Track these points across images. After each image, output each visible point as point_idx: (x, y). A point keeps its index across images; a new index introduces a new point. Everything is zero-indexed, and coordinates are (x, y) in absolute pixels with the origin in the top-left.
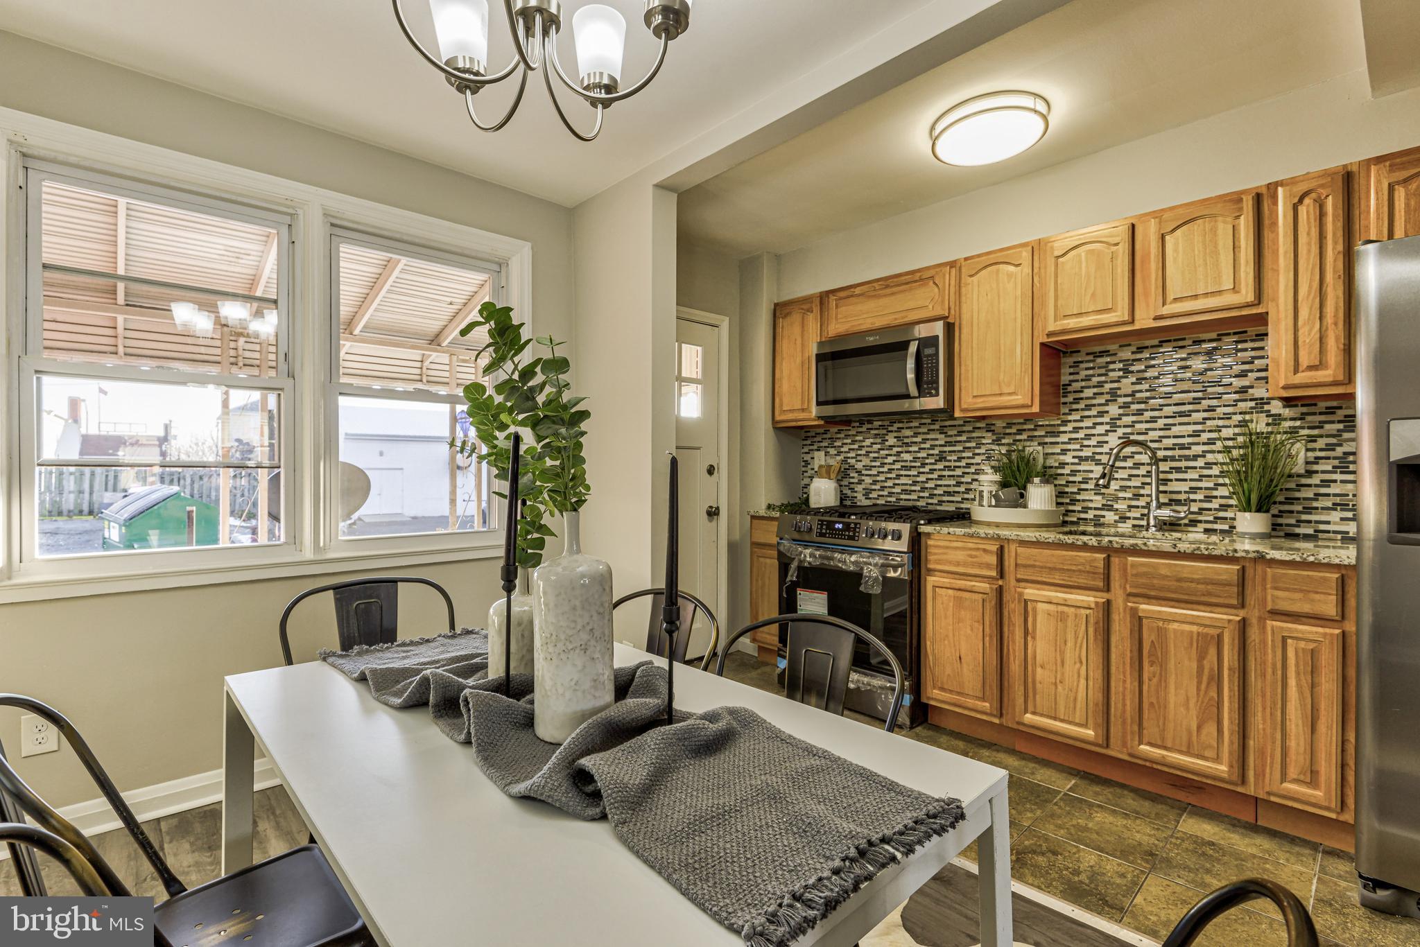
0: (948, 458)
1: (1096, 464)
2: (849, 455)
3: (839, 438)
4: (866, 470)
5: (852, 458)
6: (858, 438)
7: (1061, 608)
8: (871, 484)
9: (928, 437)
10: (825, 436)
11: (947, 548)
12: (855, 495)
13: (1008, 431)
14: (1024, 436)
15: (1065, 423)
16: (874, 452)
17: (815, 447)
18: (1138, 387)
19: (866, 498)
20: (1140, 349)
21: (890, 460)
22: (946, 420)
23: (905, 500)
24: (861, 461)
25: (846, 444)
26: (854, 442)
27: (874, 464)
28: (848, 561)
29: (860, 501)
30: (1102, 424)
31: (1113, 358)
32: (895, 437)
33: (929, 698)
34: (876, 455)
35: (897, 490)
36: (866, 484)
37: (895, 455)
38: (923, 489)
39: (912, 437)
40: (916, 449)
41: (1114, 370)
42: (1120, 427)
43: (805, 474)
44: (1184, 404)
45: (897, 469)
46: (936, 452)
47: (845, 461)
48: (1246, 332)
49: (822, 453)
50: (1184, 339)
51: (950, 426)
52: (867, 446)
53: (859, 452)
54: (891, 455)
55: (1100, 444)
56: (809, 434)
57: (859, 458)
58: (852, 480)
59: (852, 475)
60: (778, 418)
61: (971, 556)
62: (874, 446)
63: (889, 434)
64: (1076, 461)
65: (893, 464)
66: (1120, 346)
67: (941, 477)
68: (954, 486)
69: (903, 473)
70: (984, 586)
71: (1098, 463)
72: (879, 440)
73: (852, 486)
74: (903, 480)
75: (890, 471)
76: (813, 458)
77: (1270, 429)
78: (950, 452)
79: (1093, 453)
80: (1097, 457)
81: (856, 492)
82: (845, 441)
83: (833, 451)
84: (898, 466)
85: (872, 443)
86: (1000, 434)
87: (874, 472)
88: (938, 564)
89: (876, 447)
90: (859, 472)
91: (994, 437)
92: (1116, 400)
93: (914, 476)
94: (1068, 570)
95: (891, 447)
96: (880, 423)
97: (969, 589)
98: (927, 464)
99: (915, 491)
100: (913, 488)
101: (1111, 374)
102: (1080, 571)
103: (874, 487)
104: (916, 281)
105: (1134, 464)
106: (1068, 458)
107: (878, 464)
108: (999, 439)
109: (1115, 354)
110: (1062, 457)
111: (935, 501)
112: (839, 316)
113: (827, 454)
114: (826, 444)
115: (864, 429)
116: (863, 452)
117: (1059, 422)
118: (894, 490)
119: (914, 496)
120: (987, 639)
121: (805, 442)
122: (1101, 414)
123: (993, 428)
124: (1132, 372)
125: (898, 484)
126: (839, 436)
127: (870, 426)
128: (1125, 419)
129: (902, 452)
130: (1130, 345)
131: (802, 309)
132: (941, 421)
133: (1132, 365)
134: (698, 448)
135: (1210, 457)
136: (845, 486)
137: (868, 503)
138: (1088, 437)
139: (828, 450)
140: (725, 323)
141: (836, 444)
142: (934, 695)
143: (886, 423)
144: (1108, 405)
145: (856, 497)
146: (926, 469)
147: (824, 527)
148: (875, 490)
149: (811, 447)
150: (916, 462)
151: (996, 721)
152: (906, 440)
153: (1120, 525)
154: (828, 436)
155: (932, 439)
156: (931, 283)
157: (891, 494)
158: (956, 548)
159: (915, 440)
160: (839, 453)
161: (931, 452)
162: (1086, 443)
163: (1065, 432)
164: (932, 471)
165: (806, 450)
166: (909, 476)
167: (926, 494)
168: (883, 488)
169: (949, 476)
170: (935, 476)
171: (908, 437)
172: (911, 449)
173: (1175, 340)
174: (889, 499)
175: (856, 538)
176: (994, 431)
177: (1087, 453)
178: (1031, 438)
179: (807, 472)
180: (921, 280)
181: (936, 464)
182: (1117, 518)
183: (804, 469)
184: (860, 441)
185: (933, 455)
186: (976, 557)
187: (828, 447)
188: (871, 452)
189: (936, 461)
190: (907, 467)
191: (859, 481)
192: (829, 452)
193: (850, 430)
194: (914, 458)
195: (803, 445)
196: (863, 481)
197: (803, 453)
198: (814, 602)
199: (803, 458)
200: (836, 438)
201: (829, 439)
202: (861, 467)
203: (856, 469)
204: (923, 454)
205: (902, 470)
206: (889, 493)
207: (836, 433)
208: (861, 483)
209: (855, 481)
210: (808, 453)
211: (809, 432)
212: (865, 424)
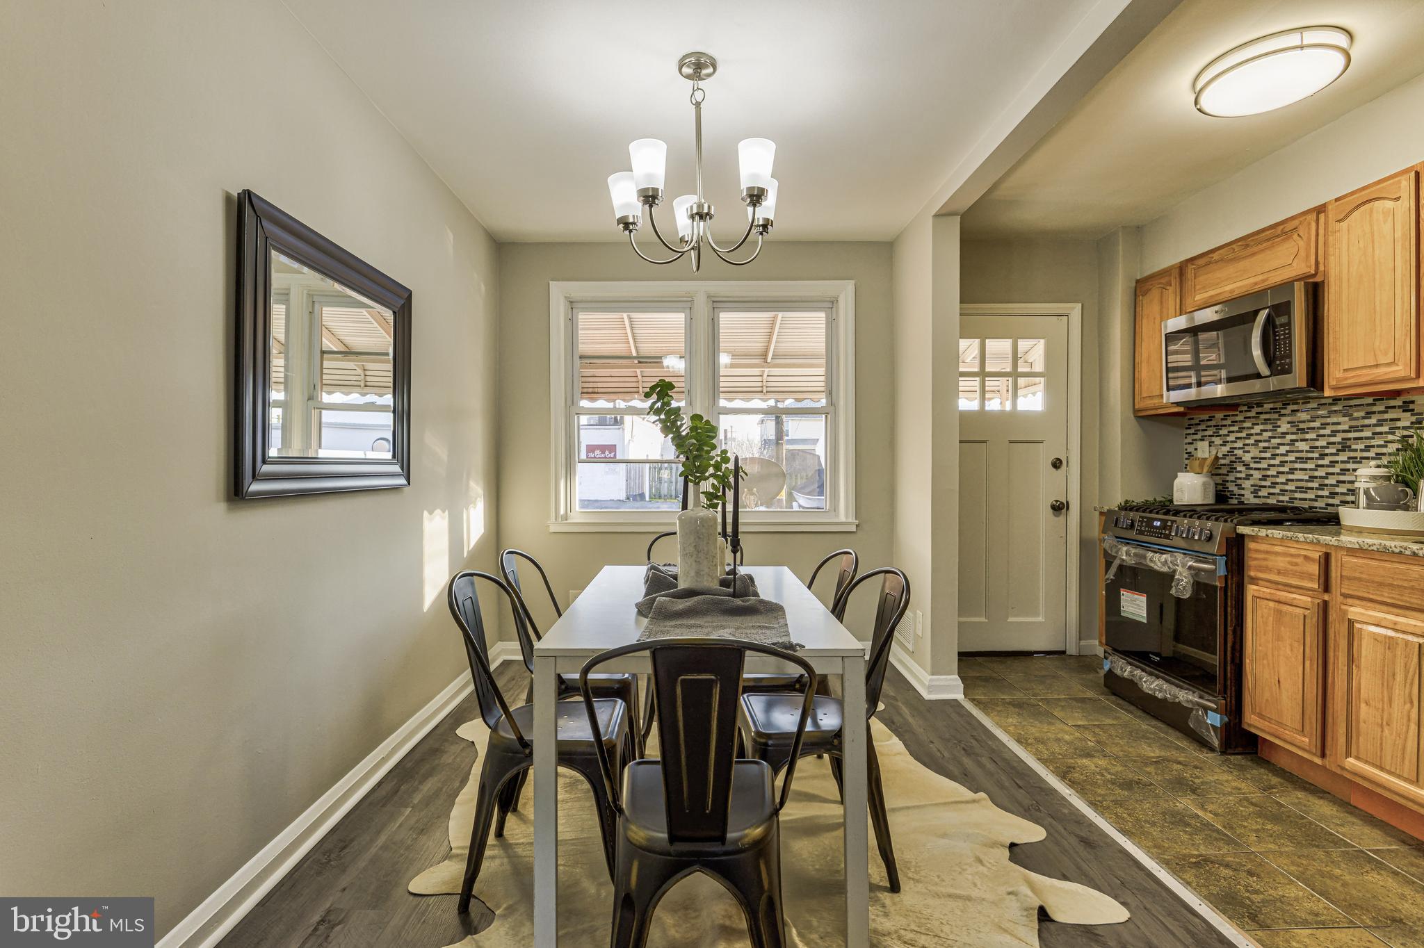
0: (1353, 447)
2: (1236, 445)
3: (1225, 426)
4: (1255, 462)
5: (1240, 448)
6: (1245, 425)
7: (1388, 633)
8: (1260, 480)
9: (1329, 420)
10: (1210, 423)
11: (1267, 552)
12: (1242, 492)
16: (1265, 441)
17: (1198, 437)
19: (1255, 497)
21: (1283, 450)
23: (1301, 499)
24: (1249, 452)
25: (1233, 432)
26: (1241, 430)
27: (1264, 455)
28: (1158, 562)
29: (1248, 499)
32: (1289, 423)
33: (1250, 725)
34: (1266, 444)
35: (1291, 487)
36: (1255, 479)
37: (1288, 444)
38: (1322, 487)
39: (1309, 421)
40: (1314, 435)
45: (1291, 462)
46: (1338, 439)
47: (1231, 452)
49: (1206, 443)
52: (1257, 434)
53: (1247, 442)
54: (1283, 444)
56: (1193, 422)
57: (1247, 448)
58: (1239, 475)
59: (1239, 469)
60: (1136, 407)
61: (1292, 564)
62: (1264, 433)
63: (1283, 418)
65: (1286, 455)
67: (1343, 471)
69: (1298, 466)
70: (1305, 599)
72: (1270, 427)
73: (1239, 482)
74: (1298, 475)
75: (1283, 463)
76: (1196, 449)
78: (1355, 439)
81: (1243, 489)
82: (1232, 429)
83: (1218, 441)
84: (1291, 457)
85: (1261, 430)
87: (1264, 465)
88: (1258, 570)
89: (1266, 435)
90: (1247, 466)
93: (1311, 470)
94: (1398, 586)
95: (1284, 435)
96: (1271, 406)
97: (1289, 602)
98: (1327, 455)
99: (1312, 489)
100: (1310, 485)
102: (1411, 588)
103: (1263, 483)
104: (1278, 236)
112: (1198, 287)
113: (1211, 444)
114: (1211, 433)
115: (1252, 414)
116: (1251, 441)
118: (1287, 487)
119: (1311, 495)
120: (1308, 663)
121: (1188, 431)
123: (1412, 406)
125: (1292, 480)
126: (1224, 422)
127: (1259, 410)
129: (1297, 441)
131: (1160, 283)
134: (1041, 442)
136: (1232, 481)
137: (1257, 501)
139: (1213, 439)
140: (1076, 310)
142: (1252, 721)
143: (1279, 405)
145: (1243, 495)
146: (1326, 461)
147: (1144, 524)
148: (1265, 487)
149: (1195, 437)
150: (1313, 452)
151: (1318, 761)
152: (1302, 426)
154: (1213, 422)
155: (1334, 424)
156: (1295, 236)
157: (1283, 492)
158: (1277, 554)
159: (1312, 425)
160: (1225, 443)
161: (1332, 439)
164: (1333, 464)
165: (1189, 440)
166: (1306, 470)
167: (1326, 493)
168: (1274, 484)
170: (1336, 470)
171: (1304, 422)
172: (1308, 436)
174: (1281, 498)
175: (1170, 537)
176: (1413, 410)
179: (1189, 465)
180: (1284, 233)
181: (1337, 455)
183: (1187, 462)
184: (1249, 428)
185: (1334, 443)
186: (1296, 564)
187: (1213, 436)
188: (1260, 441)
189: (1338, 450)
190: (1302, 458)
191: (1247, 475)
192: (1213, 442)
193: (1237, 415)
194: (1311, 447)
195: (1186, 434)
196: (1252, 475)
197: (1186, 444)
198: (1135, 604)
199: (1186, 450)
200: (1222, 426)
201: (1214, 426)
202: (1249, 459)
203: (1243, 462)
204: (1322, 443)
205: (1296, 462)
206: (1281, 490)
207: (1222, 419)
208: (1249, 479)
209: (1243, 475)
210: (1192, 443)
211: (1193, 419)
212: (1253, 407)
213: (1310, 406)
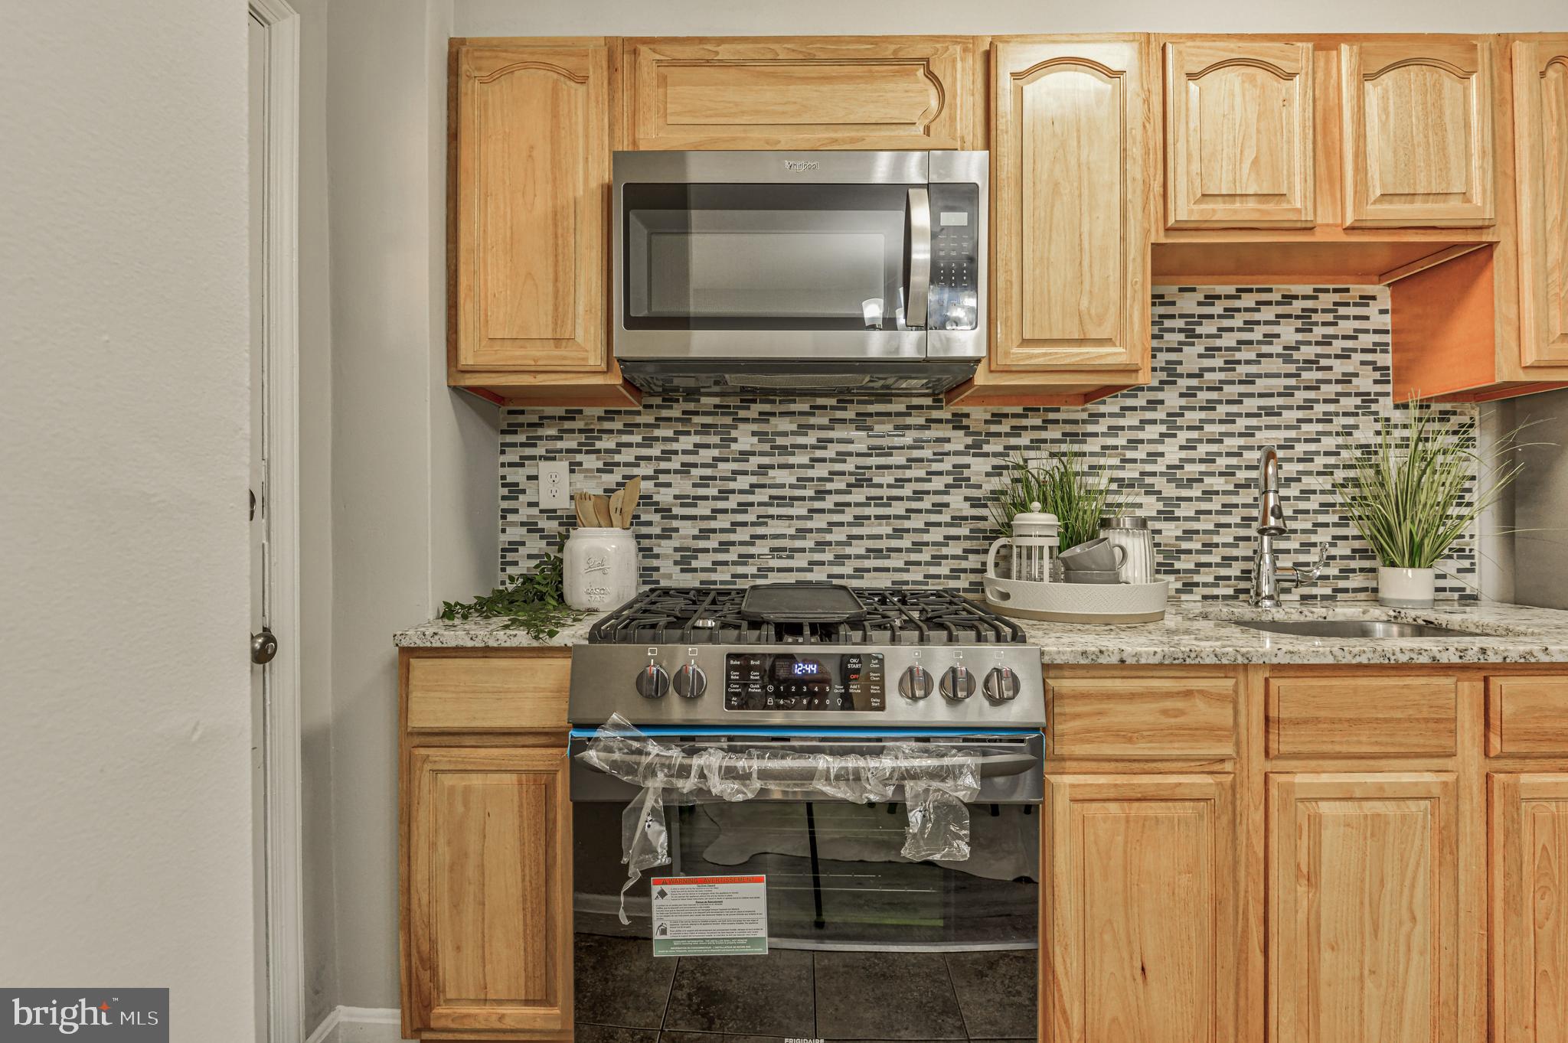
0: (876, 480)
1: (1147, 493)
2: (637, 471)
3: (611, 432)
4: (683, 505)
5: (646, 478)
6: (659, 433)
7: (1370, 807)
8: (695, 537)
9: (831, 434)
10: (567, 426)
12: (655, 563)
13: (994, 428)
14: (1024, 440)
15: (1095, 417)
16: (704, 466)
17: (540, 451)
18: (1207, 363)
19: (683, 571)
20: (1211, 299)
21: (743, 482)
22: (871, 403)
23: (780, 570)
24: (668, 485)
25: (629, 445)
26: (648, 442)
27: (701, 492)
29: (669, 576)
30: (1154, 422)
31: (1169, 310)
32: (754, 434)
34: (708, 472)
35: (760, 549)
36: (685, 537)
37: (754, 473)
38: (821, 546)
39: (793, 433)
40: (804, 459)
41: (1172, 330)
42: (1181, 428)
43: (511, 517)
44: (1271, 395)
45: (760, 504)
46: (849, 466)
48: (1347, 290)
49: (562, 466)
50: (1270, 290)
51: (878, 414)
52: (685, 452)
53: (664, 465)
54: (745, 473)
55: (1153, 456)
56: (521, 419)
57: (663, 478)
60: (467, 358)
61: (1165, 712)
62: (702, 451)
63: (741, 426)
64: (1114, 486)
65: (750, 492)
66: (1181, 290)
67: (860, 520)
68: (889, 537)
69: (773, 511)
71: (1150, 491)
72: (715, 439)
74: (774, 527)
75: (743, 507)
76: (532, 478)
77: (1379, 440)
78: (878, 467)
79: (1142, 474)
80: (1148, 480)
81: (657, 556)
82: (626, 439)
83: (591, 462)
84: (762, 496)
85: (696, 445)
86: (979, 434)
87: (704, 509)
88: (1083, 741)
89: (706, 455)
90: (666, 512)
91: (969, 440)
92: (1175, 383)
93: (799, 518)
94: (1386, 720)
95: (745, 456)
97: (1165, 794)
98: (829, 492)
99: (802, 551)
100: (798, 544)
101: (1167, 336)
102: (1410, 720)
103: (702, 545)
104: (883, 60)
105: (1204, 492)
106: (1102, 482)
107: (712, 491)
108: (977, 445)
109: (1173, 303)
110: (1090, 480)
111: (847, 569)
113: (574, 467)
114: (573, 445)
115: (675, 412)
116: (675, 464)
117: (1085, 416)
118: (752, 551)
119: (800, 561)
121: (509, 439)
122: (1153, 404)
123: (965, 422)
124: (1200, 336)
125: (763, 537)
126: (607, 426)
127: (691, 406)
128: (1188, 415)
129: (772, 467)
130: (1193, 290)
131: (548, 71)
132: (859, 402)
133: (1200, 324)
135: (1309, 482)
137: (691, 581)
138: (1134, 443)
139: (579, 458)
141: (599, 445)
144: (1162, 389)
145: (657, 569)
146: (829, 503)
147: (755, 675)
148: (706, 550)
149: (526, 452)
150: (803, 487)
152: (780, 441)
153: (1184, 597)
154: (579, 424)
155: (840, 441)
156: (923, 74)
157: (745, 559)
159: (801, 440)
160: (609, 467)
161: (839, 467)
162: (1129, 454)
163: (1096, 435)
164: (840, 507)
165: (512, 456)
166: (790, 518)
167: (828, 556)
168: (725, 546)
169: (877, 517)
170: (847, 517)
171: (785, 434)
172: (791, 460)
173: (1259, 290)
174: (741, 570)
175: (875, 702)
176: (968, 427)
177: (1130, 473)
178: (1036, 444)
179: (516, 511)
180: (896, 58)
181: (848, 493)
182: (1179, 585)
183: (505, 505)
184: (666, 439)
185: (843, 473)
186: (1180, 713)
187: (580, 452)
188: (695, 465)
189: (849, 485)
190: (784, 498)
191: (664, 530)
192: (580, 464)
193: (638, 413)
194: (798, 479)
195: (503, 445)
196: (676, 530)
197: (503, 465)
198: (719, 913)
199: (503, 477)
200: (601, 431)
201: (581, 431)
202: (670, 499)
203: (657, 503)
204: (821, 471)
205: (771, 505)
206: (740, 556)
207: (600, 419)
208: (670, 537)
209: (656, 530)
210: (522, 465)
211: (522, 412)
212: (677, 401)
213: (793, 407)
